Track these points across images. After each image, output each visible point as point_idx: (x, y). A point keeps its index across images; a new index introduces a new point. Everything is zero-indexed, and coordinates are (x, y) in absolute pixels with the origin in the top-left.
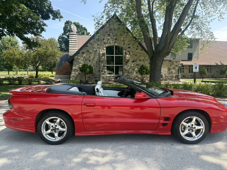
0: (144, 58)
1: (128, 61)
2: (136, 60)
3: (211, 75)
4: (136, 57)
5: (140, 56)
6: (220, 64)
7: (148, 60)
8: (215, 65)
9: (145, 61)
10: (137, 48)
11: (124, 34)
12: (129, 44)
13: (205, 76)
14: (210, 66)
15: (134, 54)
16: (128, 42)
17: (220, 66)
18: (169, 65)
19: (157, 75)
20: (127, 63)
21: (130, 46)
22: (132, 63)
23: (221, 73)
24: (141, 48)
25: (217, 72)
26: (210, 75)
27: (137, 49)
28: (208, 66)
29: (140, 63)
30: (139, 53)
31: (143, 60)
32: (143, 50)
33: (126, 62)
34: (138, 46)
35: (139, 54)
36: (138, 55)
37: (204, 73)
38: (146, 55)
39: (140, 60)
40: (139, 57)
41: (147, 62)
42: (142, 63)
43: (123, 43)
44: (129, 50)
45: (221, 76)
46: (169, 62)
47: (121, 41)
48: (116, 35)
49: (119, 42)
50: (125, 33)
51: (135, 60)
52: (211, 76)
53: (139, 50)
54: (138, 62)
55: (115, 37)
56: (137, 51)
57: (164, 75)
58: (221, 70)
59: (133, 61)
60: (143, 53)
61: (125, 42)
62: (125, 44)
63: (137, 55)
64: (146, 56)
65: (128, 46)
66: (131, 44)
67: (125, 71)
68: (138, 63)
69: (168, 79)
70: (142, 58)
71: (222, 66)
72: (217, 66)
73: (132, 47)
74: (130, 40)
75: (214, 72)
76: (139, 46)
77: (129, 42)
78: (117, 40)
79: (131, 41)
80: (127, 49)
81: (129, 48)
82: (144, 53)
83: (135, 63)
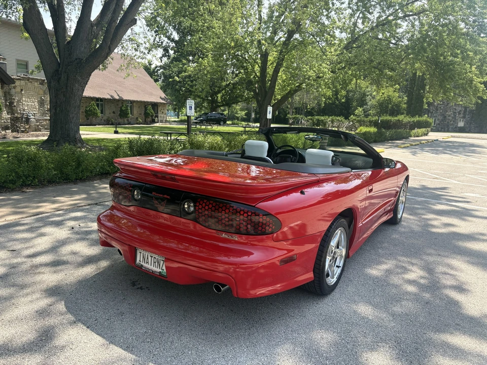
3: (105, 118)
6: (117, 98)
8: (110, 100)
14: (101, 100)
17: (118, 101)
18: (42, 92)
23: (120, 116)
25: (114, 113)
26: (102, 118)
28: (97, 99)
37: (95, 115)
45: (120, 120)
46: (40, 86)
52: (104, 121)
57: (32, 117)
58: (121, 109)
69: (41, 126)
71: (121, 101)
72: (112, 101)
75: (108, 113)
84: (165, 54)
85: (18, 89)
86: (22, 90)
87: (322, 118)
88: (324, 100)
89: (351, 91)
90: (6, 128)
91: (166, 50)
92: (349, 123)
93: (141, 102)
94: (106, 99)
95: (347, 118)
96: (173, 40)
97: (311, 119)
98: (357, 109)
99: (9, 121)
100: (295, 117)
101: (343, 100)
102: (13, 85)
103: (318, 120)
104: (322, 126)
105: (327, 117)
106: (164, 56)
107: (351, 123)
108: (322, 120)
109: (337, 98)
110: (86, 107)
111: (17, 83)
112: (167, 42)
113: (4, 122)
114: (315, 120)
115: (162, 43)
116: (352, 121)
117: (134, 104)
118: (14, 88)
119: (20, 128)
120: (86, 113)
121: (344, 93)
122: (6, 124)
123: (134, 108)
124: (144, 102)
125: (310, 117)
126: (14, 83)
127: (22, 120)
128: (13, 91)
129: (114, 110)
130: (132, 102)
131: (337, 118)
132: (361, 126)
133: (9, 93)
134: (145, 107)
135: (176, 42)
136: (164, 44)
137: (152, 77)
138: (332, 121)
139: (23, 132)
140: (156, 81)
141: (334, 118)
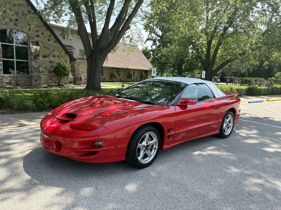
0: (59, 54)
1: (38, 55)
2: (49, 55)
3: (120, 78)
4: (48, 51)
5: (54, 50)
6: (125, 68)
7: (64, 56)
9: (61, 58)
10: (49, 38)
11: (29, 14)
12: (37, 31)
13: (114, 79)
14: (118, 69)
15: (45, 46)
16: (36, 27)
19: (97, 77)
20: (37, 58)
21: (39, 33)
22: (43, 59)
23: (127, 77)
24: (55, 40)
25: (124, 75)
27: (49, 40)
28: (117, 69)
29: (54, 60)
30: (52, 45)
31: (58, 56)
32: (57, 43)
33: (34, 57)
34: (50, 36)
35: (52, 47)
36: (51, 49)
37: (115, 76)
38: (62, 49)
39: (54, 56)
40: (52, 51)
41: (63, 59)
42: (56, 60)
43: (28, 27)
44: (38, 40)
45: (128, 80)
47: (24, 24)
48: (16, 14)
49: (21, 26)
50: (31, 14)
51: (47, 55)
52: (120, 80)
53: (52, 42)
54: (51, 58)
55: (15, 17)
56: (50, 43)
57: (83, 77)
58: (128, 74)
59: (45, 57)
60: (57, 47)
61: (31, 26)
62: (31, 29)
63: (49, 48)
64: (61, 51)
65: (36, 34)
66: (40, 31)
67: (34, 70)
68: (51, 60)
70: (56, 53)
71: (127, 69)
73: (41, 36)
74: (39, 25)
75: (122, 75)
76: (52, 36)
77: (37, 29)
78: (18, 22)
79: (40, 27)
80: (35, 38)
81: (38, 36)
82: (59, 46)
83: (47, 59)
84: (154, 43)
85: (78, 64)
86: (79, 64)
87: (249, 79)
88: (252, 67)
89: (273, 62)
90: (71, 83)
91: (154, 41)
92: (268, 81)
93: (139, 70)
94: (120, 68)
95: (266, 79)
96: (158, 36)
97: (241, 79)
98: (277, 73)
99: (72, 79)
100: (230, 78)
101: (267, 68)
102: (75, 62)
103: (246, 80)
104: (248, 83)
105: (252, 78)
106: (154, 45)
107: (269, 82)
108: (249, 80)
109: (262, 66)
110: (111, 73)
111: (77, 61)
112: (156, 37)
113: (70, 80)
114: (244, 80)
115: (152, 37)
116: (270, 81)
117: (135, 71)
118: (76, 63)
119: (77, 83)
120: (110, 75)
121: (266, 63)
122: (71, 81)
123: (135, 73)
124: (141, 70)
125: (240, 78)
126: (76, 61)
127: (78, 79)
128: (75, 65)
129: (125, 74)
130: (135, 70)
131: (259, 79)
132: (276, 84)
133: (73, 65)
134: (141, 72)
135: (160, 37)
136: (154, 38)
137: (146, 56)
138: (256, 81)
139: (78, 85)
140: (148, 58)
141: (257, 79)
